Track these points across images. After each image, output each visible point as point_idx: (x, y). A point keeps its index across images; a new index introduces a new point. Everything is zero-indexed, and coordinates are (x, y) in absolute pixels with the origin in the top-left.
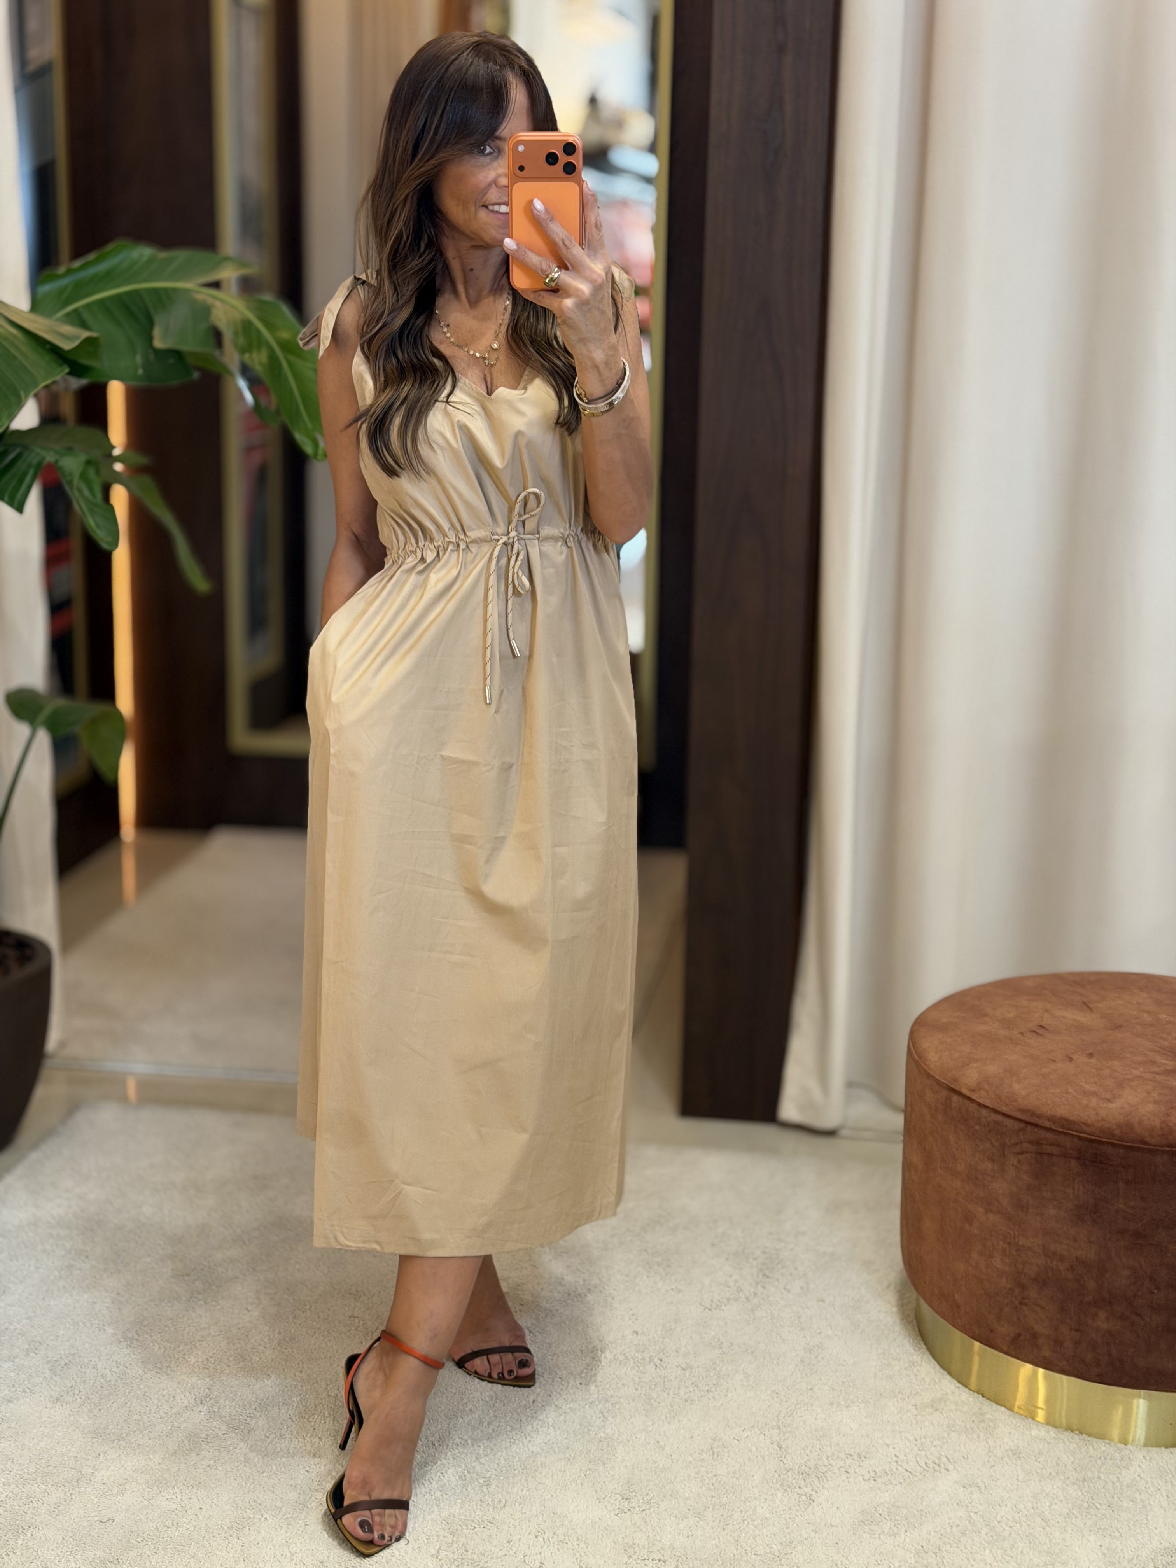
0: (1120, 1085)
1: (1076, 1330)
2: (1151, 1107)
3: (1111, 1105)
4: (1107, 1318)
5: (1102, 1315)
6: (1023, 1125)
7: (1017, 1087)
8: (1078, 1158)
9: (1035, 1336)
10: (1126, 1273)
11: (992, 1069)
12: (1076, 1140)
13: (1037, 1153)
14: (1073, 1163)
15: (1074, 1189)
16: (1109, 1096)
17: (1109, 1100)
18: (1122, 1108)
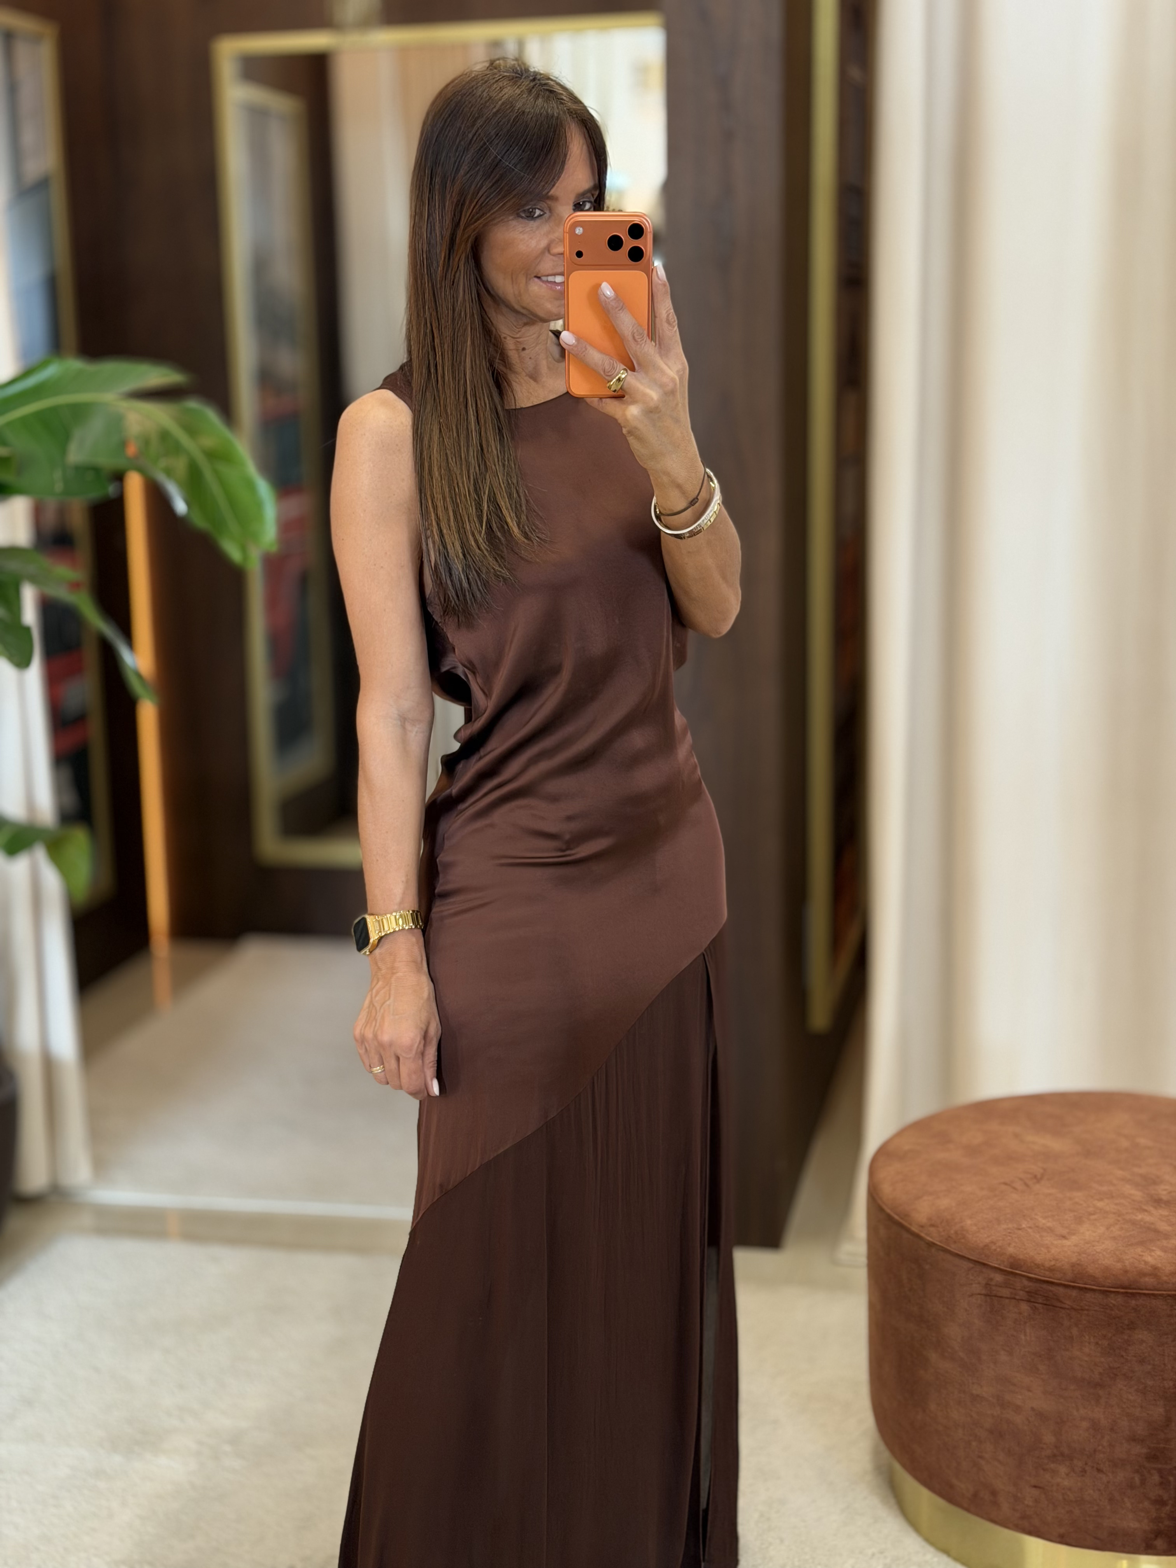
0: (1079, 1220)
1: (1035, 1487)
2: (1109, 1245)
3: (1067, 1243)
4: (1067, 1475)
5: (1063, 1470)
6: (971, 1265)
7: (969, 1222)
8: (1029, 1301)
9: (994, 1493)
10: (1085, 1424)
11: (945, 1203)
12: (1026, 1282)
13: (986, 1295)
14: (1025, 1307)
15: (1025, 1335)
16: (1064, 1232)
17: (1064, 1237)
18: (1075, 1246)
